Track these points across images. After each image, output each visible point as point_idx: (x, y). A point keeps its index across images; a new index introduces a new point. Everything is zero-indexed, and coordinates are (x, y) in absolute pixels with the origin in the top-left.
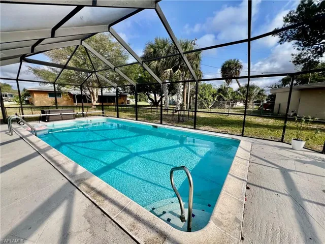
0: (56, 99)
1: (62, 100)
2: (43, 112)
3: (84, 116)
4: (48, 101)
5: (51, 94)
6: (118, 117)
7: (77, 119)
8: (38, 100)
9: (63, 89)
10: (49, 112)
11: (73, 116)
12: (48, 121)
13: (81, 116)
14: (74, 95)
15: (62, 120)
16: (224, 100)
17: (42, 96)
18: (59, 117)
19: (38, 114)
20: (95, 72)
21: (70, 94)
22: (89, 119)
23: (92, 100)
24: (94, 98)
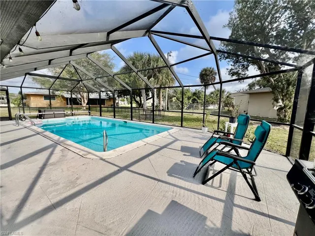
0: (50, 101)
1: (56, 103)
2: (40, 111)
3: (73, 115)
4: (43, 103)
5: (47, 97)
6: (101, 116)
7: (66, 117)
8: (35, 102)
9: (57, 93)
10: (45, 111)
11: (63, 115)
12: (44, 118)
13: (70, 116)
14: (67, 98)
15: (55, 117)
16: (197, 102)
17: (38, 99)
18: (51, 115)
19: (36, 113)
20: (82, 81)
21: (63, 97)
22: (76, 117)
23: (83, 102)
24: (84, 101)
